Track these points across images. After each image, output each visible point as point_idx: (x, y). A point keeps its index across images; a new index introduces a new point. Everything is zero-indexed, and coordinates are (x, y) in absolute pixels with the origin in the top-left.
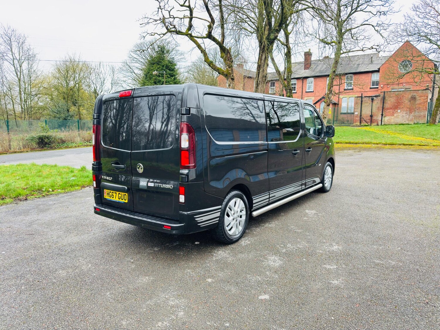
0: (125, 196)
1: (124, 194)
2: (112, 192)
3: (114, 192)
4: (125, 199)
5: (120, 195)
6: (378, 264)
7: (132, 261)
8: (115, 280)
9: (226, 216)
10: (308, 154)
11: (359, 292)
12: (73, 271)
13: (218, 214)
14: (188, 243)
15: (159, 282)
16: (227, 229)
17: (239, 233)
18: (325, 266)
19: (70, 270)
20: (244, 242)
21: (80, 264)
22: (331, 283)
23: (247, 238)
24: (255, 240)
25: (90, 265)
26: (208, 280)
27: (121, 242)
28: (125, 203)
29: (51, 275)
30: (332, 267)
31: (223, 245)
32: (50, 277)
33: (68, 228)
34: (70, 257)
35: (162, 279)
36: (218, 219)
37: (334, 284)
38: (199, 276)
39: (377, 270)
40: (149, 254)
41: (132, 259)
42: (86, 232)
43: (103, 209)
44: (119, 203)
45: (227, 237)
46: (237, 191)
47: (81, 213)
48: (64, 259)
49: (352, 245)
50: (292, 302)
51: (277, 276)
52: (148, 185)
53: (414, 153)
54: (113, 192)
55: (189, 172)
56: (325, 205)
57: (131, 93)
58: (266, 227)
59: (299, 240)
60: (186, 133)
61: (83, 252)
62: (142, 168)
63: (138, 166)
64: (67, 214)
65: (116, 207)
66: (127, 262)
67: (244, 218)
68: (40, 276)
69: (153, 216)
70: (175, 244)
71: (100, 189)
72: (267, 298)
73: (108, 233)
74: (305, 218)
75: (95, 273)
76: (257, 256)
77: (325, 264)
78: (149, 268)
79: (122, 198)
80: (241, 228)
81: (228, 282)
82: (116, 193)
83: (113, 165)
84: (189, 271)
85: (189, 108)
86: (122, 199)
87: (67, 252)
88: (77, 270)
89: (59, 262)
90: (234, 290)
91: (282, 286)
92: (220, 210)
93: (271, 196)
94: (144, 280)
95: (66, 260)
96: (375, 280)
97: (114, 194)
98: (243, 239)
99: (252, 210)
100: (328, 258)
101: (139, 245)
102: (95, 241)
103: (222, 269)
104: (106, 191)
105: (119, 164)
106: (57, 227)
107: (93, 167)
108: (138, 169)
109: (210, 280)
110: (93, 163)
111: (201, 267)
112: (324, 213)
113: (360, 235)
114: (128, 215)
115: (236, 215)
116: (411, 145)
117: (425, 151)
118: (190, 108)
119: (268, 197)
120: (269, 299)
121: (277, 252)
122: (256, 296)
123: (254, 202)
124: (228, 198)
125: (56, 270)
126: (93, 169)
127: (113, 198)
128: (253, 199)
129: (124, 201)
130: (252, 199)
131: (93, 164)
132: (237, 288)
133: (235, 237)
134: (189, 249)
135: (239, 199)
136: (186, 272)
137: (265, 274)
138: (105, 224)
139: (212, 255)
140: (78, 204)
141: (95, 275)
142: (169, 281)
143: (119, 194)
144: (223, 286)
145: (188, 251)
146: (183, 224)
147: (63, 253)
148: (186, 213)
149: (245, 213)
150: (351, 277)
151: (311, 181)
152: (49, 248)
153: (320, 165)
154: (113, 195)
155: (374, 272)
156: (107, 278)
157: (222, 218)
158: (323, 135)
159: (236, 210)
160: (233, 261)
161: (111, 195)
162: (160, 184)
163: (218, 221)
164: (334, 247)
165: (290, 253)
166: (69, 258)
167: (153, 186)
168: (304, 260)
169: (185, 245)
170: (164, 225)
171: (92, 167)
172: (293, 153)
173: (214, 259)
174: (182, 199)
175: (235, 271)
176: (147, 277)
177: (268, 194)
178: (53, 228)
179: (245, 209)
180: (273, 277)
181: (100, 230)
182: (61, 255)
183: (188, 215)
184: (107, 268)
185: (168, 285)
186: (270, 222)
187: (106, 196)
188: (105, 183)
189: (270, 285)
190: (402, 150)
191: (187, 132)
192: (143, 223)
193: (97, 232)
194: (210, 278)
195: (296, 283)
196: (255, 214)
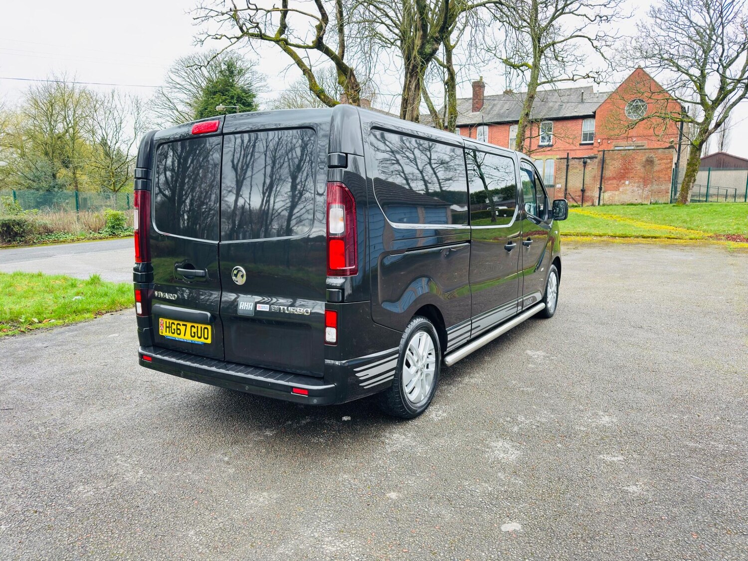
0: (206, 330)
1: (203, 326)
2: (176, 322)
3: (181, 323)
4: (206, 336)
5: (194, 330)
6: (694, 450)
7: (226, 459)
8: (200, 502)
9: (405, 367)
10: (527, 249)
11: (685, 507)
12: (107, 487)
13: (394, 364)
14: (329, 419)
15: (291, 504)
16: (407, 390)
17: (425, 397)
18: (601, 456)
19: (101, 484)
20: (435, 414)
21: (120, 470)
22: (627, 492)
23: (438, 406)
24: (454, 410)
25: (141, 472)
26: (390, 494)
27: (194, 420)
28: (205, 344)
29: (62, 495)
30: (615, 459)
31: (398, 422)
32: (59, 502)
33: (81, 395)
34: (95, 455)
35: (298, 497)
36: (393, 372)
37: (633, 494)
38: (369, 488)
39: (697, 461)
40: (258, 443)
41: (225, 454)
42: (121, 401)
43: (159, 356)
44: (192, 344)
45: (407, 405)
46: (421, 318)
47: (104, 364)
48: (84, 460)
49: (633, 414)
50: (570, 535)
51: (520, 482)
52: (258, 309)
53: (664, 250)
54: (178, 324)
55: (344, 283)
56: (555, 341)
57: (217, 125)
58: (466, 384)
59: (534, 407)
60: (339, 205)
61: (122, 441)
62: (242, 276)
63: (235, 272)
64: (75, 367)
65: (186, 353)
66: (217, 461)
67: (432, 368)
68: (38, 499)
69: (268, 369)
70: (304, 422)
71: (150, 319)
72: (517, 529)
73: (166, 403)
74: (530, 365)
75: (155, 489)
76: (468, 441)
77: (600, 453)
78: (264, 474)
79: (199, 335)
80: (428, 388)
81: (431, 498)
82: (186, 325)
83: (178, 269)
84: (345, 476)
85: (345, 155)
86: (200, 338)
87: (88, 444)
88: (115, 484)
89: (75, 468)
90: (448, 515)
91: (537, 502)
92: (397, 355)
93: (474, 325)
94: (261, 500)
95: (87, 461)
96: (703, 482)
97: (182, 328)
98: (431, 408)
99: (445, 353)
100: (600, 440)
101: (233, 426)
102: (143, 419)
103: (411, 472)
104: (163, 322)
105: (193, 268)
106: (59, 393)
107: (135, 275)
108: (234, 278)
109: (393, 495)
110: (136, 265)
111: (368, 468)
112: (559, 356)
113: (639, 394)
114: (214, 369)
115: (420, 365)
116: (655, 238)
117: (682, 248)
118: (347, 154)
119: (469, 328)
120: (521, 530)
121: (504, 434)
122: (495, 525)
123: (449, 337)
124: (408, 331)
125: (71, 486)
126: (136, 278)
127: (179, 334)
128: (448, 332)
129: (203, 340)
130: (446, 332)
131: (136, 269)
132: (452, 510)
133: (418, 405)
134: (334, 431)
135: (425, 334)
136: (340, 479)
137: (496, 477)
138: (155, 384)
139: (383, 443)
140: (95, 346)
141: (155, 492)
142: (312, 501)
143: (192, 326)
144: (422, 506)
145: (334, 435)
146: (333, 385)
147: (80, 447)
148: (337, 363)
149: (435, 359)
150: (658, 478)
151: (530, 298)
152: (48, 437)
153: (542, 269)
154: (178, 329)
155: (694, 465)
156: (182, 497)
157: (399, 369)
158: (546, 216)
159: (421, 355)
160: (426, 453)
161: (174, 329)
162: (282, 307)
163: (392, 377)
164: (603, 419)
165: (529, 434)
166: (95, 458)
167: (268, 310)
168: (559, 445)
169: (325, 424)
170: (292, 387)
171: (132, 274)
172: (506, 248)
173: (389, 451)
174: (331, 335)
175: (437, 475)
176: (265, 494)
177: (470, 322)
178: (52, 396)
179: (433, 353)
180: (514, 484)
181: (148, 396)
182: (76, 451)
183: (341, 367)
184: (178, 476)
185: (312, 508)
186: (472, 375)
187: (164, 332)
188: (162, 306)
189: (514, 500)
190: (644, 246)
191: (341, 203)
192: (249, 384)
193: (142, 401)
194: (394, 491)
195: (561, 493)
196: (450, 360)
